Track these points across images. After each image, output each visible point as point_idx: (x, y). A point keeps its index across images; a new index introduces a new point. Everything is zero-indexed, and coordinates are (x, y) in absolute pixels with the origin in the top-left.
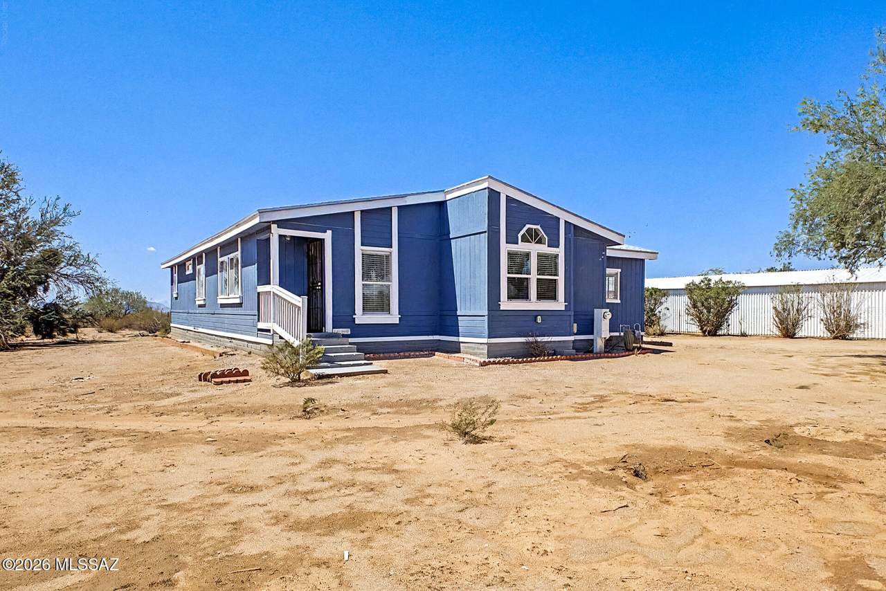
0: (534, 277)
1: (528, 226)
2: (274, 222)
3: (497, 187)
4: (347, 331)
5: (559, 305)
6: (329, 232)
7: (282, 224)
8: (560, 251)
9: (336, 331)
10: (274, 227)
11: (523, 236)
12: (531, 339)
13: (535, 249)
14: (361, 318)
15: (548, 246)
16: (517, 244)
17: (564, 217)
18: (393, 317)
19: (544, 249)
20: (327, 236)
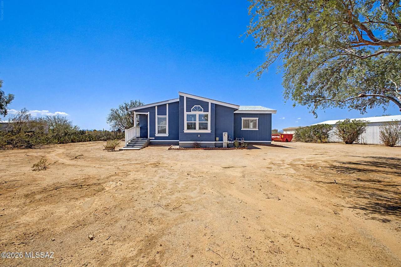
0: (197, 122)
1: (195, 106)
2: (134, 111)
3: (182, 95)
4: (154, 138)
5: (209, 131)
6: (149, 112)
7: (136, 111)
8: (209, 113)
9: (151, 138)
10: (134, 112)
11: (193, 109)
12: (196, 142)
13: (197, 113)
14: (157, 135)
15: (204, 112)
16: (191, 112)
17: (210, 102)
18: (167, 135)
19: (202, 113)
20: (148, 113)
